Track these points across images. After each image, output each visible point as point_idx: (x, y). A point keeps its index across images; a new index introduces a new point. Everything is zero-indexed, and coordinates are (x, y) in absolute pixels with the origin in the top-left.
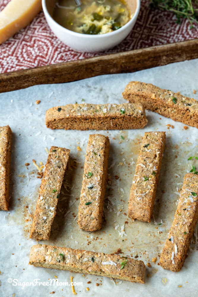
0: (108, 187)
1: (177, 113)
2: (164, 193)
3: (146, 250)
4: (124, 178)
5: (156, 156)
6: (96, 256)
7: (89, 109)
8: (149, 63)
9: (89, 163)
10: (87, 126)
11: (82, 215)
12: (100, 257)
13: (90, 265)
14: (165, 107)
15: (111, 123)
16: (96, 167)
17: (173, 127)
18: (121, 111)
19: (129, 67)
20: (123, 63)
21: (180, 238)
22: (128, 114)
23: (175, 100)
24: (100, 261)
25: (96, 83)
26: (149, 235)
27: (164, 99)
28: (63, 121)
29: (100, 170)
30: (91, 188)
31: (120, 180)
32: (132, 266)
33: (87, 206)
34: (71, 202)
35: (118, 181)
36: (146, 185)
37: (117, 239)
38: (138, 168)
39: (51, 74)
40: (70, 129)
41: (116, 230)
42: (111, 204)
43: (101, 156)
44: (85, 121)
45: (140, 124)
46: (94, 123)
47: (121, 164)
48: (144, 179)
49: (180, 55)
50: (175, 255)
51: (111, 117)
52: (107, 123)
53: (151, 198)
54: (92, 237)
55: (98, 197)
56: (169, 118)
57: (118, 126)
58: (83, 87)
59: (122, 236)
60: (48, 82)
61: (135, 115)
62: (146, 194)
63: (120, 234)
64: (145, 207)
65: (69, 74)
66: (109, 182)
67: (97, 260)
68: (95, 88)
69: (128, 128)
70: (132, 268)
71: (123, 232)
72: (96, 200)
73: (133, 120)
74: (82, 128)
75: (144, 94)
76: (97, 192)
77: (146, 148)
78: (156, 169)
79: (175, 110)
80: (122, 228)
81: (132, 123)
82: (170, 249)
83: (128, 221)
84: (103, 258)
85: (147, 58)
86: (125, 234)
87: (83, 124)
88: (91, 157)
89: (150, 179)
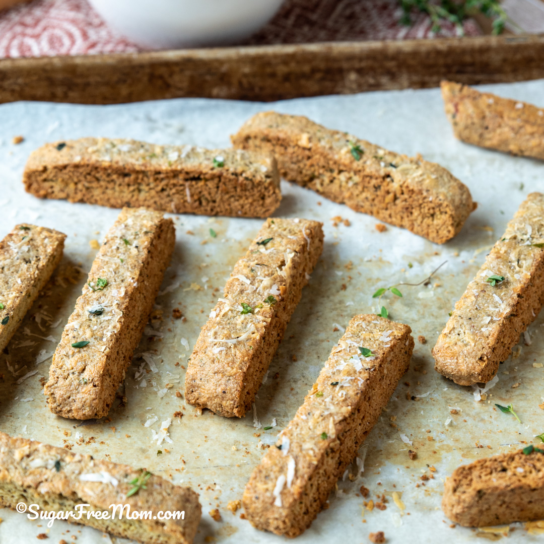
0: (149, 332)
1: (360, 188)
2: (295, 361)
3: (217, 481)
4: (197, 318)
5: (283, 263)
6: (68, 459)
7: (135, 150)
8: (313, 86)
9: (106, 259)
10: (127, 196)
11: (59, 371)
12: (80, 461)
13: (46, 477)
14: (331, 171)
15: (188, 192)
16: (122, 270)
17: (348, 224)
18: (215, 161)
19: (261, 89)
20: (245, 75)
21: (308, 445)
22: (232, 170)
23: (358, 152)
24: (77, 472)
25: (171, 114)
26: (234, 448)
27: (331, 148)
28: (65, 175)
29: (130, 277)
30: (99, 313)
31: (185, 321)
32: (160, 493)
33: (76, 350)
34: (44, 352)
35: (179, 323)
36: (244, 324)
37: (144, 447)
38: (232, 284)
39: (60, 76)
40: (82, 201)
41: (147, 428)
42: (149, 371)
43: (141, 249)
44: (120, 180)
45: (261, 202)
46: (143, 187)
47: (195, 287)
48: (241, 309)
49: (393, 76)
50: (285, 484)
51: (187, 173)
52: (178, 192)
53: (251, 352)
54: (78, 434)
55: (109, 334)
56: (342, 203)
57: (204, 203)
58: (136, 119)
59: (159, 443)
60: (52, 98)
61: (248, 174)
62: (239, 343)
63: (155, 437)
64: (229, 369)
65: (107, 84)
66: (153, 321)
67: (69, 467)
68: (168, 126)
69: (230, 214)
70: (159, 498)
71: (164, 434)
72: (104, 340)
73: (244, 188)
74: (112, 201)
75: (282, 135)
76: (113, 322)
77: (262, 246)
78: (278, 293)
79: (356, 179)
80: (165, 424)
81: (240, 197)
82: (276, 469)
83: (184, 412)
84: (86, 465)
85: (306, 68)
86: (168, 440)
87: (117, 188)
88: (114, 247)
89: (256, 310)
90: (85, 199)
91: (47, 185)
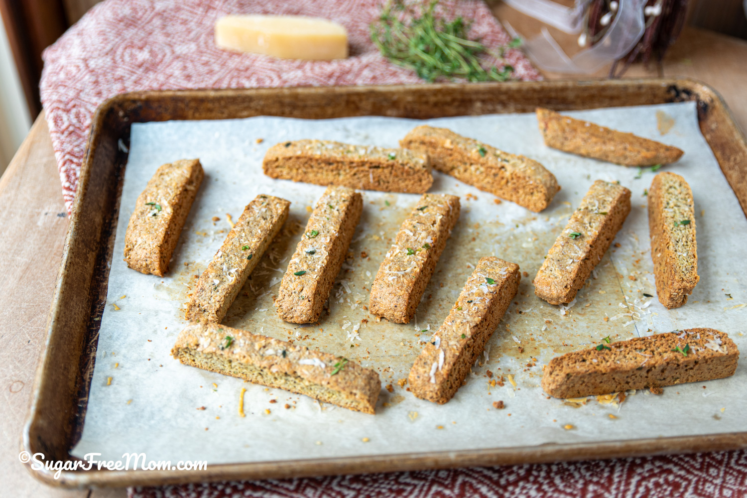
0: (345, 266)
1: (484, 175)
2: (442, 286)
3: (390, 366)
4: (377, 258)
5: (434, 223)
6: (291, 349)
7: (338, 148)
8: (452, 110)
9: (318, 218)
10: (331, 178)
11: (285, 291)
12: (299, 351)
13: (276, 361)
14: (465, 163)
15: (371, 176)
16: (328, 225)
17: (476, 198)
18: (389, 156)
19: (420, 111)
20: (409, 102)
21: (452, 343)
22: (400, 162)
23: (483, 151)
24: (297, 358)
25: (360, 127)
26: (402, 344)
27: (466, 149)
28: (290, 163)
29: (333, 230)
30: (312, 253)
31: (369, 259)
32: (353, 373)
33: (297, 277)
34: (275, 279)
35: (365, 260)
36: (409, 262)
37: (341, 342)
38: (400, 236)
39: (287, 100)
40: (301, 181)
41: (343, 330)
42: (345, 292)
43: (340, 211)
44: (326, 168)
45: (419, 183)
46: (342, 172)
47: (376, 238)
48: (407, 252)
49: (504, 105)
50: (437, 368)
51: (371, 163)
52: (365, 176)
53: (414, 280)
54: (298, 333)
55: (319, 267)
56: (472, 185)
57: (382, 183)
58: (337, 129)
59: (352, 339)
60: (282, 114)
61: (411, 164)
62: (406, 274)
63: (349, 336)
64: (399, 291)
65: (318, 106)
66: (348, 260)
67: (292, 353)
68: (358, 134)
69: (399, 190)
70: (353, 376)
71: (356, 334)
72: (316, 271)
73: (408, 174)
74: (322, 181)
75: (433, 140)
76: (322, 258)
77: (420, 211)
78: (431, 241)
79: (482, 169)
80: (356, 327)
81: (405, 180)
82: (431, 358)
83: (369, 320)
84: (304, 353)
85: (448, 99)
86: (358, 338)
87: (325, 173)
88: (323, 211)
89: (417, 253)
90: (304, 179)
91: (278, 170)
